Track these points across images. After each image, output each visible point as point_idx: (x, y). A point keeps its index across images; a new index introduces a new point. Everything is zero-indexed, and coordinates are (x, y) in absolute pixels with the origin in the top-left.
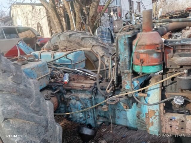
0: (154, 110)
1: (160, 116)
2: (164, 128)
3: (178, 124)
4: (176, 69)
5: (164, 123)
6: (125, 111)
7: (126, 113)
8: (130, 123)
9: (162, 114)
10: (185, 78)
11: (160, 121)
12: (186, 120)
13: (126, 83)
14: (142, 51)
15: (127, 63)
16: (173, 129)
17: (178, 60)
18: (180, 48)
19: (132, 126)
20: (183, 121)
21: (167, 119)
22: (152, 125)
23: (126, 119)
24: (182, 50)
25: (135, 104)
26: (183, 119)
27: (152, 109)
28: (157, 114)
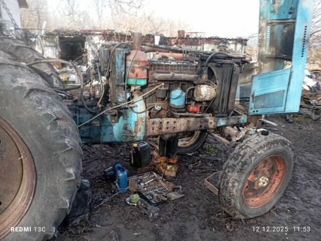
0: (143, 117)
1: (146, 121)
2: (148, 131)
3: (158, 126)
4: (155, 83)
5: (149, 127)
6: (112, 126)
7: (113, 128)
8: (115, 137)
9: (148, 120)
10: (163, 88)
11: (146, 126)
12: (163, 121)
13: (120, 96)
14: (137, 66)
15: (123, 76)
16: (154, 130)
17: (158, 76)
18: (157, 67)
19: (117, 140)
20: (161, 123)
21: (151, 123)
22: (140, 131)
23: (112, 134)
24: (158, 69)
25: (121, 118)
26: (161, 121)
27: (140, 116)
28: (144, 120)
